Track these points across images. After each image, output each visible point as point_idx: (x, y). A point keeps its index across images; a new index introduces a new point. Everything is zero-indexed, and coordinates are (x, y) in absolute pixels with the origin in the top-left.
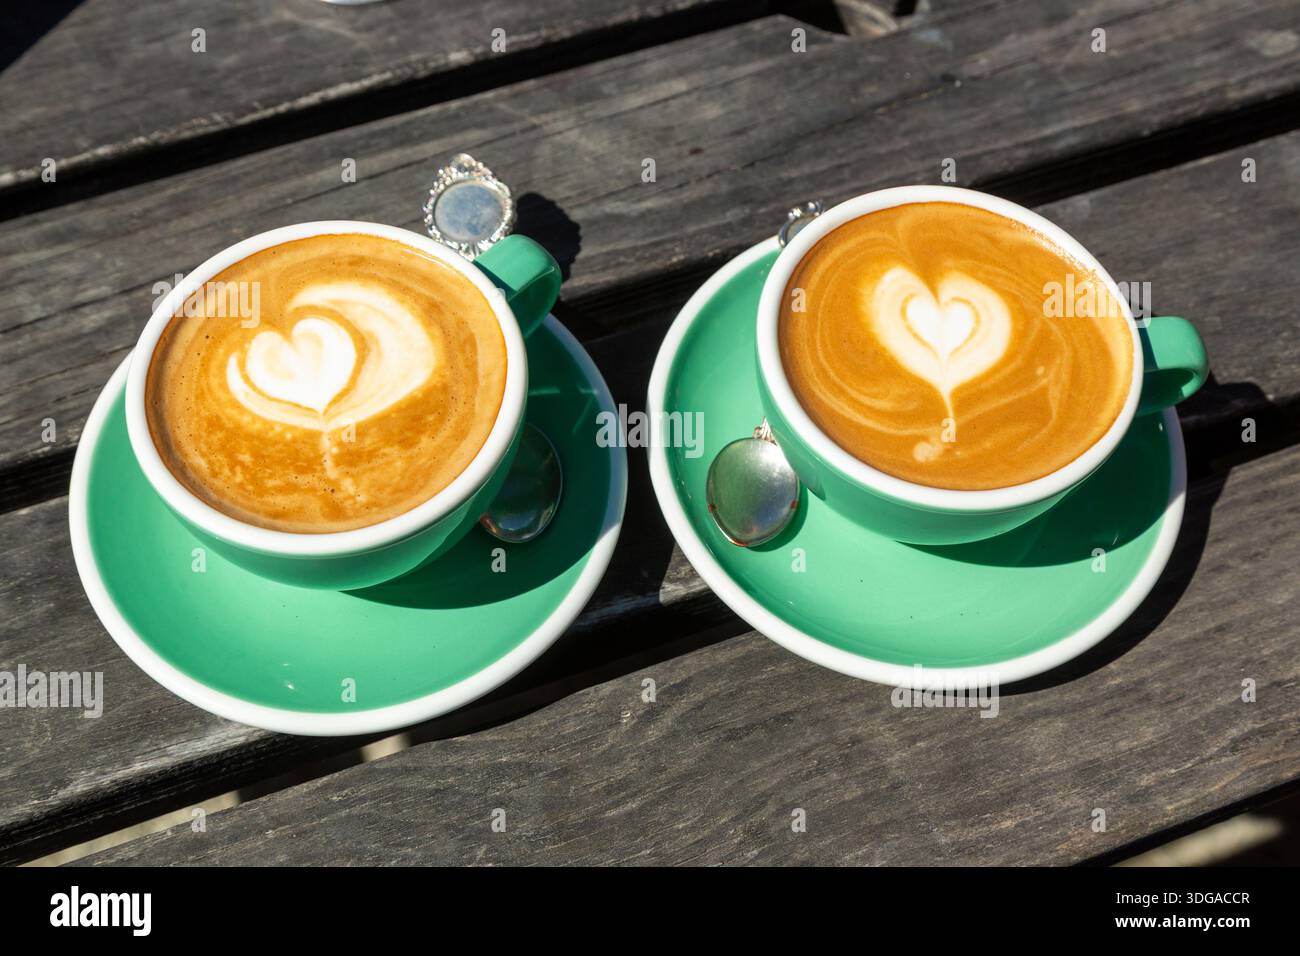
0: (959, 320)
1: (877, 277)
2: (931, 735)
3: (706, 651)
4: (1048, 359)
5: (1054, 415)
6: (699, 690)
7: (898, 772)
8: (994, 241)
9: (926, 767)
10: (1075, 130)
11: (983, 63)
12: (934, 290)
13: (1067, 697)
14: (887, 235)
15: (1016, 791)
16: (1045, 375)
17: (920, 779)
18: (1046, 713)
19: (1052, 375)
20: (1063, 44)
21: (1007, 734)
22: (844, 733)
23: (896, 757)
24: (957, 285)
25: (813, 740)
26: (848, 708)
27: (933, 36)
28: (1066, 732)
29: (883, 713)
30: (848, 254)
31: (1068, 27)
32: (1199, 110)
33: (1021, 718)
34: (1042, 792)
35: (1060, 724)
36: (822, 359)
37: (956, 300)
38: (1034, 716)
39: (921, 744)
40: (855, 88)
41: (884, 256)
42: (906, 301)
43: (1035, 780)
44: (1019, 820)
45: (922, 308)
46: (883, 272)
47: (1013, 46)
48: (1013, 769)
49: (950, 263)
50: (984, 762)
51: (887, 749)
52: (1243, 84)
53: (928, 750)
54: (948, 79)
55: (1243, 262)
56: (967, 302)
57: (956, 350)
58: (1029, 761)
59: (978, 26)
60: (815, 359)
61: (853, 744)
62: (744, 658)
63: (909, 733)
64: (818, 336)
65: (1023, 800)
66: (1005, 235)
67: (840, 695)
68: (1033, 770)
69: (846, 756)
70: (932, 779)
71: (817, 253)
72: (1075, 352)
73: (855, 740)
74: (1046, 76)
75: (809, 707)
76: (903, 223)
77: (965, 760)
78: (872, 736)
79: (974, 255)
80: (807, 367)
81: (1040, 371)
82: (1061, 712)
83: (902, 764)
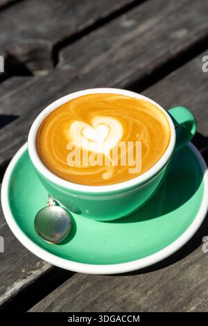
0: (103, 130)
1: (68, 127)
2: (152, 287)
3: (56, 290)
4: (139, 132)
5: (148, 147)
6: (58, 305)
7: (145, 306)
8: (106, 102)
9: (155, 300)
10: (126, 79)
11: (87, 69)
12: (90, 124)
13: (196, 256)
14: (67, 113)
15: (191, 295)
16: (140, 136)
17: (154, 304)
18: (191, 264)
19: (142, 135)
20: (112, 56)
21: (180, 276)
22: (119, 299)
23: (142, 300)
24: (98, 120)
25: (108, 306)
26: (117, 290)
27: (67, 67)
28: (201, 268)
29: (131, 287)
30: (55, 123)
31: (111, 51)
32: (164, 60)
33: (182, 269)
34: (201, 292)
35: (198, 266)
36: (58, 158)
37: (99, 124)
38: (187, 267)
39: (150, 292)
40: (46, 90)
41: (69, 120)
42: (82, 131)
43: (197, 289)
44: (197, 305)
45: (88, 130)
46: (70, 124)
47: (95, 62)
48: (187, 288)
49: (93, 114)
50: (176, 289)
51: (138, 299)
52: (175, 48)
53: (153, 294)
54: (77, 78)
55: (198, 98)
56: (103, 124)
57: (105, 139)
58: (192, 283)
59: (81, 60)
60: (56, 160)
61: (124, 302)
62: (72, 287)
63: (143, 290)
64: (54, 152)
65: (195, 297)
66: (109, 99)
67: (113, 287)
68: (194, 286)
69: (123, 307)
70: (158, 303)
71: (44, 125)
72: (147, 126)
73: (124, 300)
74: (110, 66)
75: (102, 295)
76: (71, 107)
77: (168, 292)
78: (130, 296)
79: (100, 109)
80: (54, 163)
81: (138, 136)
82: (196, 262)
83: (145, 302)
